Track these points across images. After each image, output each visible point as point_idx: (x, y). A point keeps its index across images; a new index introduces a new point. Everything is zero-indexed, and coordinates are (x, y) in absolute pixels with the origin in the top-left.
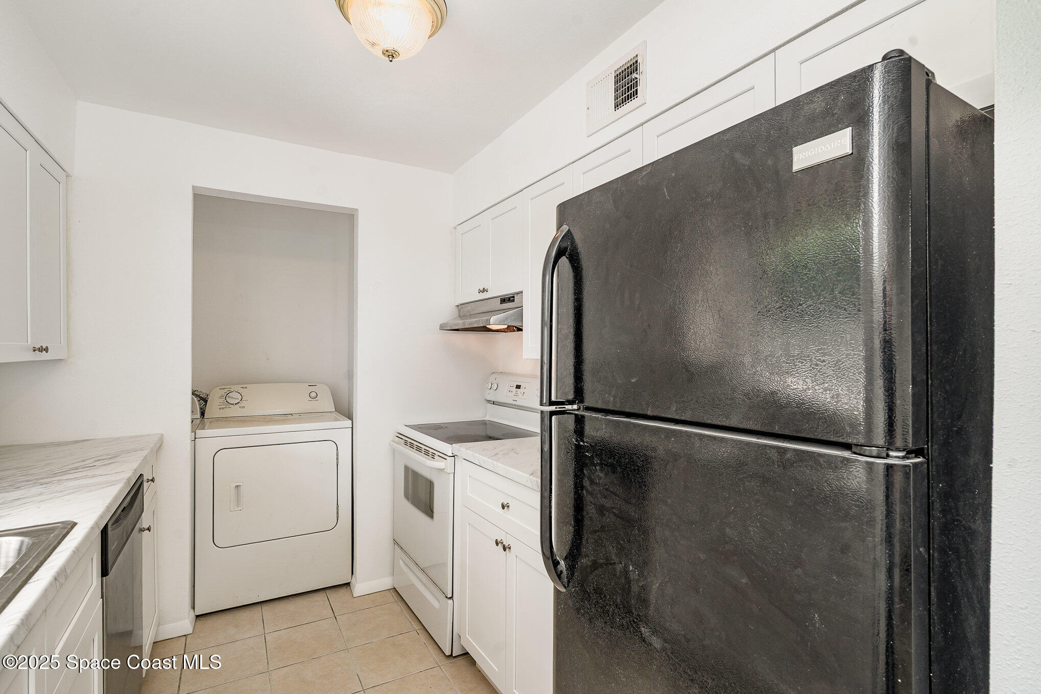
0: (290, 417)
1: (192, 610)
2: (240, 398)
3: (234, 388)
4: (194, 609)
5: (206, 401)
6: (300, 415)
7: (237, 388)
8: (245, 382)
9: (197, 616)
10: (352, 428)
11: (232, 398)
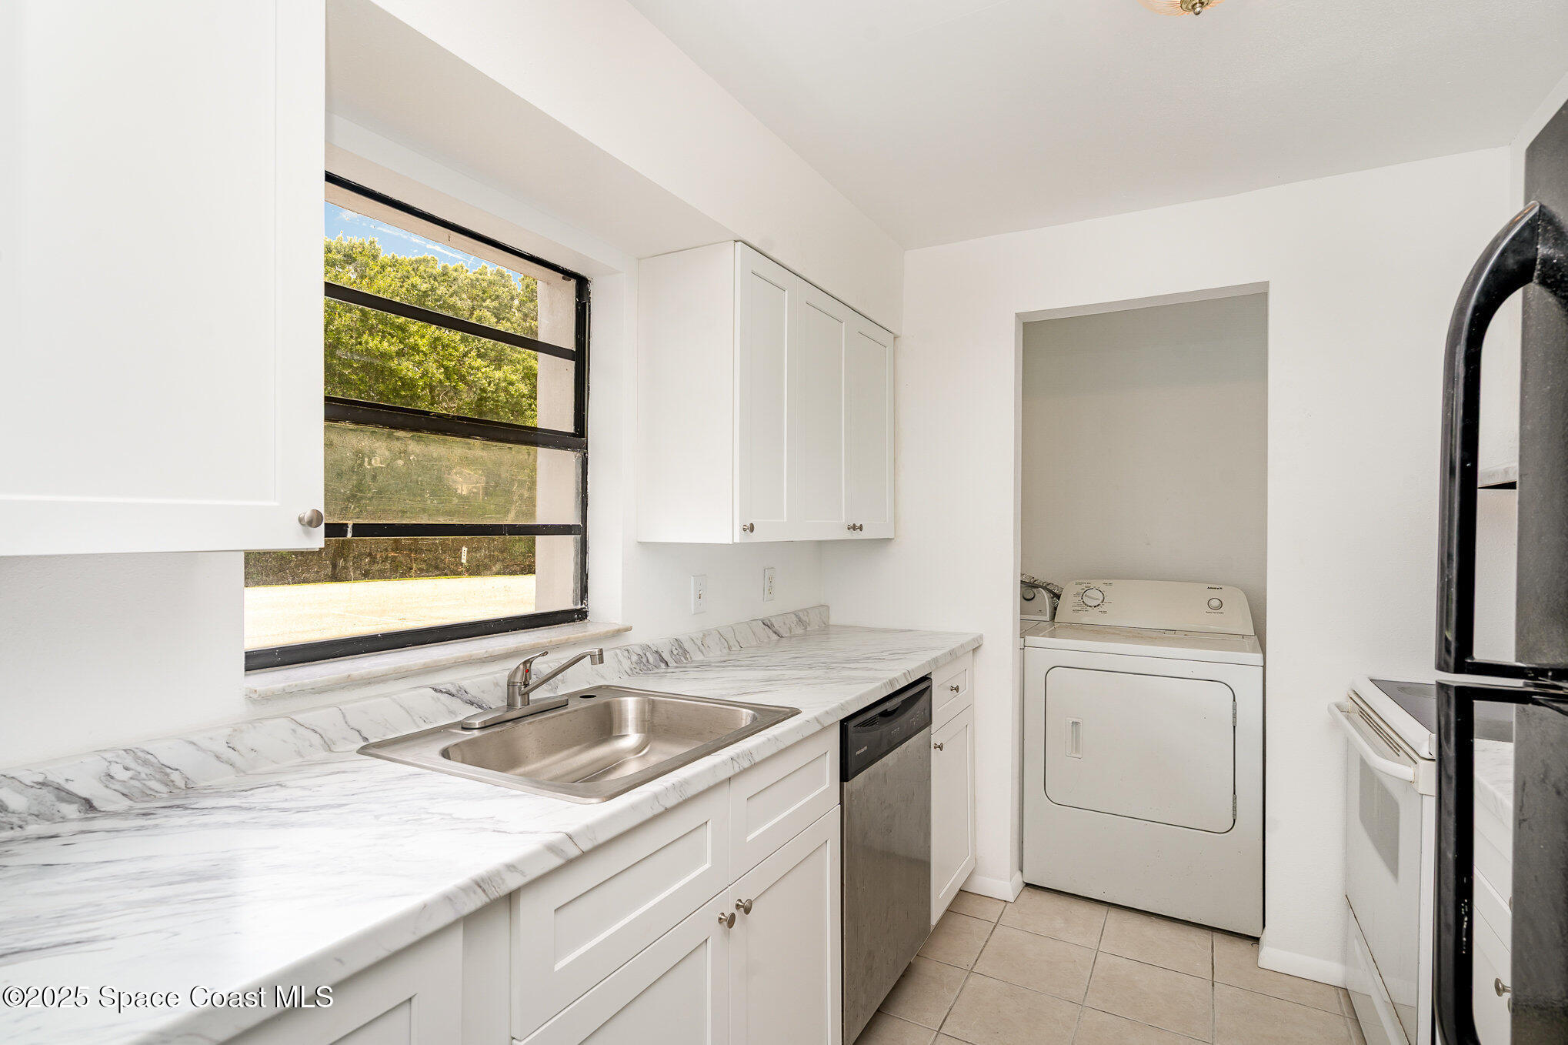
0: (1171, 634)
1: (1019, 873)
2: (1101, 599)
3: (1094, 583)
4: (1022, 872)
5: (1058, 597)
6: (1186, 633)
7: (1099, 584)
8: (1111, 575)
9: (1027, 885)
10: (1264, 667)
11: (1088, 597)
